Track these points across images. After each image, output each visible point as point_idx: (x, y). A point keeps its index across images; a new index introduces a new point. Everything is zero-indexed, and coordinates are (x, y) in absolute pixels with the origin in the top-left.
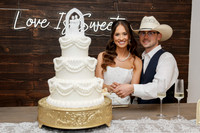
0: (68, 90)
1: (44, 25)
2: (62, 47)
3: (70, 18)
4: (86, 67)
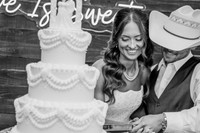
0: (49, 120)
1: (11, 8)
2: (42, 45)
4: (81, 81)
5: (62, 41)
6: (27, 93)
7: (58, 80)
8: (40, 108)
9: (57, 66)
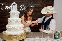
1: (10, 8)
2: (10, 15)
5: (13, 14)
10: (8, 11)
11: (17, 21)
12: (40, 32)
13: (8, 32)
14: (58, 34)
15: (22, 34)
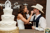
1: (4, 6)
3: (7, 3)
5: (7, 11)
6: (1, 20)
7: (7, 18)
8: (3, 23)
9: (6, 15)
10: (1, 8)
11: (10, 18)
12: (32, 29)
13: (1, 28)
14: (49, 31)
15: (15, 31)
